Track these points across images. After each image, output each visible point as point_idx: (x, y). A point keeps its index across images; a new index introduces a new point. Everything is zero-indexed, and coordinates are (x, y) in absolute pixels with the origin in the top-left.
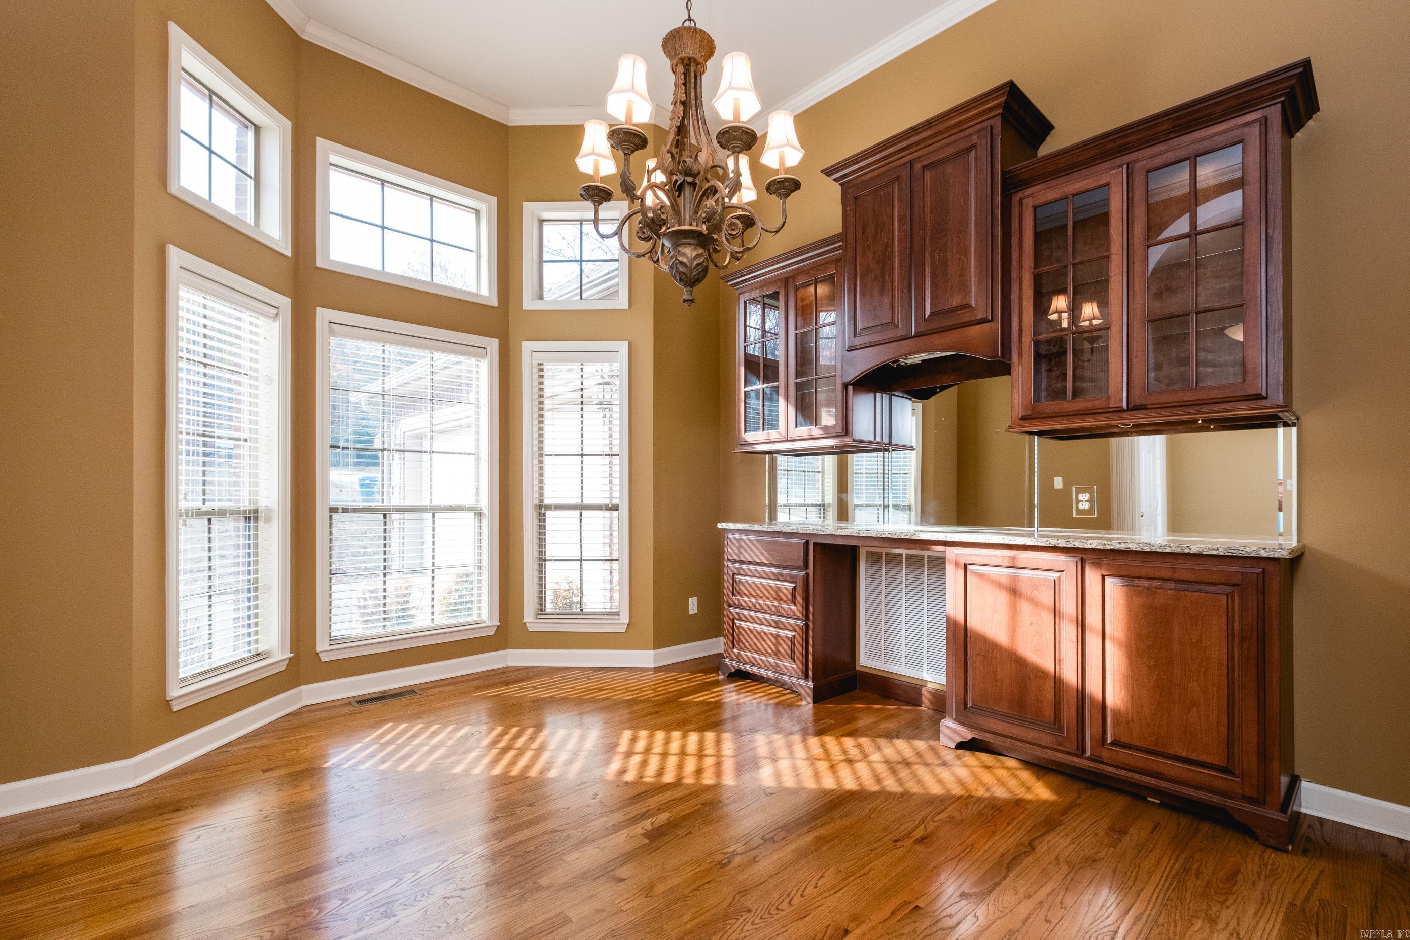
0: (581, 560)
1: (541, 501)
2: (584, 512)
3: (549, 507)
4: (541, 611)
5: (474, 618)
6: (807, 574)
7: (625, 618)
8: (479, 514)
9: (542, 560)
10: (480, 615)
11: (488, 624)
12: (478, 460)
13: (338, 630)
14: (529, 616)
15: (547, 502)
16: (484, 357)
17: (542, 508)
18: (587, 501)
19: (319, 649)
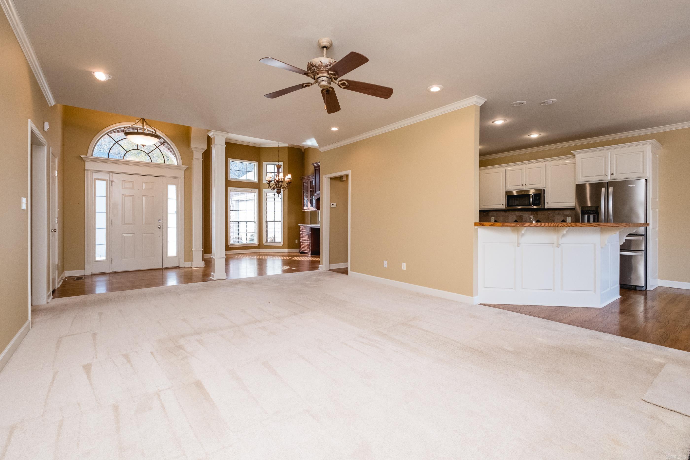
0: (274, 232)
1: (267, 220)
2: (275, 222)
3: (268, 221)
4: (267, 242)
5: (254, 242)
6: (310, 233)
7: (282, 243)
8: (255, 223)
9: (267, 232)
10: (255, 242)
11: (257, 243)
12: (255, 212)
13: (231, 243)
14: (264, 243)
15: (268, 220)
16: (255, 193)
17: (267, 222)
18: (275, 220)
19: (229, 245)
